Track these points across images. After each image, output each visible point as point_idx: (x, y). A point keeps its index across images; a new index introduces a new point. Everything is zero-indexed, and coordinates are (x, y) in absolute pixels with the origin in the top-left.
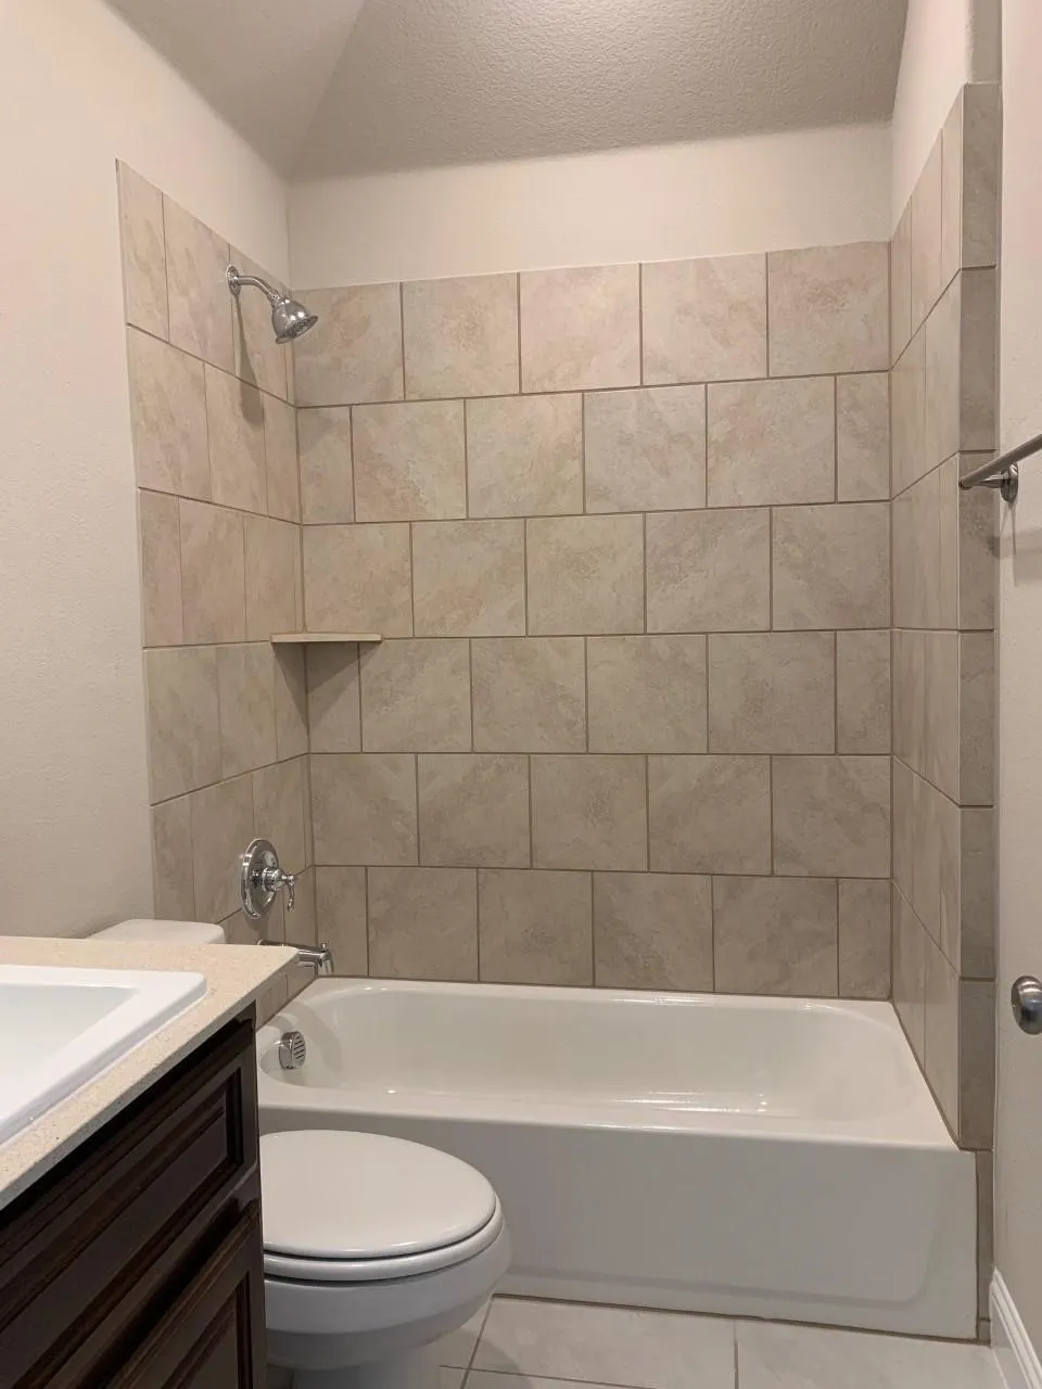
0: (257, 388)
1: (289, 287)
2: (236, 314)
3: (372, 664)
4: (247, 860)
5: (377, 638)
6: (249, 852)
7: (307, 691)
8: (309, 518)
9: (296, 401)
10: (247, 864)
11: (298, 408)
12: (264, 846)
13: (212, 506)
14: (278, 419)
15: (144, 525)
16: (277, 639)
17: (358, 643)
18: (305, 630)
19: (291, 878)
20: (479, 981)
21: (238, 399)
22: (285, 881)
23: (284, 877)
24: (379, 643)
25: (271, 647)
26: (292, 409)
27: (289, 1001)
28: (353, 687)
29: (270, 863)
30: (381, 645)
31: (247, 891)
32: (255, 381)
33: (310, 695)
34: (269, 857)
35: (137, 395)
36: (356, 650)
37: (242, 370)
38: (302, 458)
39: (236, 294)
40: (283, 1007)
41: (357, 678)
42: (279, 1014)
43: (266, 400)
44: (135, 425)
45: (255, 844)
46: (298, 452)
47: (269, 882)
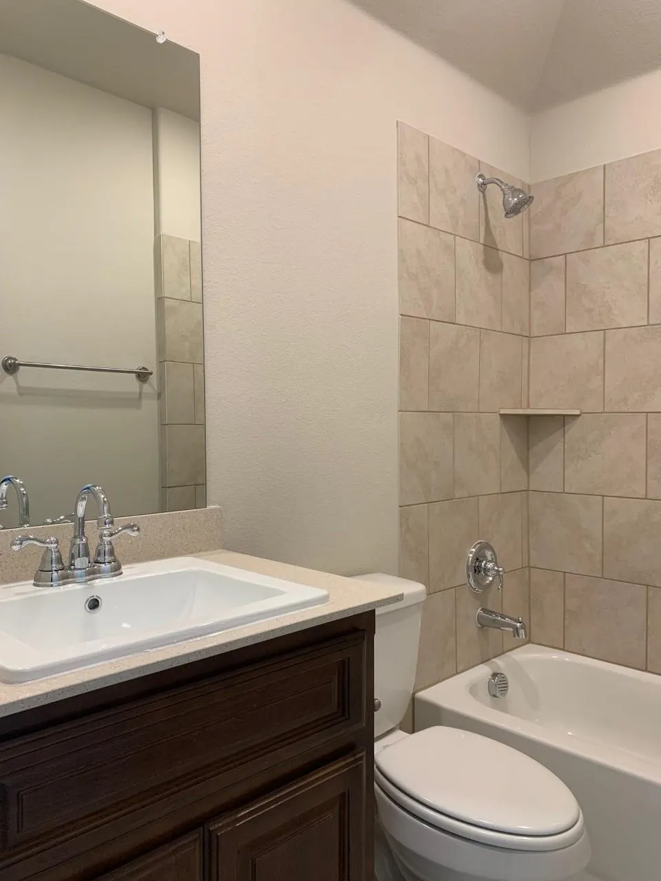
0: (497, 250)
1: (528, 182)
2: (482, 204)
3: (573, 431)
4: (471, 553)
5: (577, 412)
6: (474, 548)
7: (528, 449)
8: (535, 332)
9: (530, 256)
10: (471, 555)
11: (531, 260)
12: (486, 546)
13: (456, 326)
14: (513, 268)
15: (402, 337)
16: (502, 412)
17: (564, 415)
18: (528, 407)
19: (501, 569)
20: (646, 670)
21: (481, 257)
22: (497, 571)
23: (496, 568)
24: (578, 416)
25: (499, 418)
26: (528, 262)
27: (503, 653)
28: (559, 446)
29: (490, 558)
30: (580, 418)
31: (471, 573)
32: (496, 244)
33: (531, 451)
34: (489, 554)
35: (402, 258)
36: (562, 421)
37: (485, 239)
38: (533, 293)
39: (483, 192)
40: (499, 656)
41: (562, 440)
42: (493, 660)
43: (504, 257)
44: (400, 278)
45: (480, 543)
46: (530, 291)
47: (486, 570)
